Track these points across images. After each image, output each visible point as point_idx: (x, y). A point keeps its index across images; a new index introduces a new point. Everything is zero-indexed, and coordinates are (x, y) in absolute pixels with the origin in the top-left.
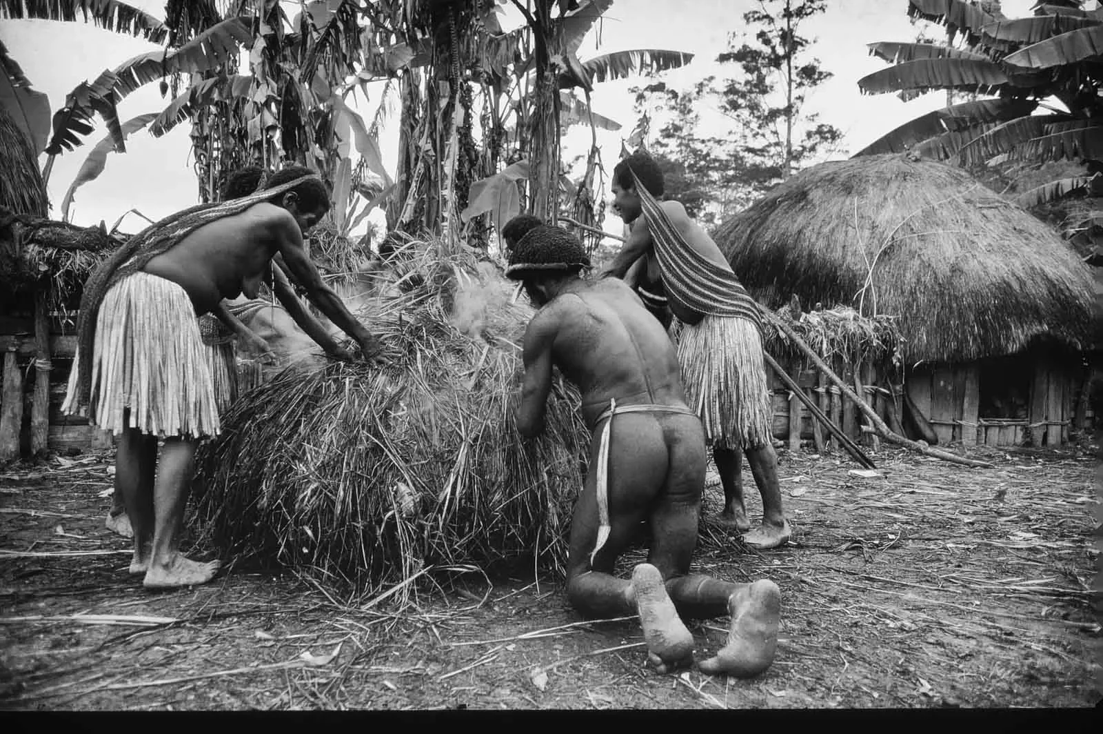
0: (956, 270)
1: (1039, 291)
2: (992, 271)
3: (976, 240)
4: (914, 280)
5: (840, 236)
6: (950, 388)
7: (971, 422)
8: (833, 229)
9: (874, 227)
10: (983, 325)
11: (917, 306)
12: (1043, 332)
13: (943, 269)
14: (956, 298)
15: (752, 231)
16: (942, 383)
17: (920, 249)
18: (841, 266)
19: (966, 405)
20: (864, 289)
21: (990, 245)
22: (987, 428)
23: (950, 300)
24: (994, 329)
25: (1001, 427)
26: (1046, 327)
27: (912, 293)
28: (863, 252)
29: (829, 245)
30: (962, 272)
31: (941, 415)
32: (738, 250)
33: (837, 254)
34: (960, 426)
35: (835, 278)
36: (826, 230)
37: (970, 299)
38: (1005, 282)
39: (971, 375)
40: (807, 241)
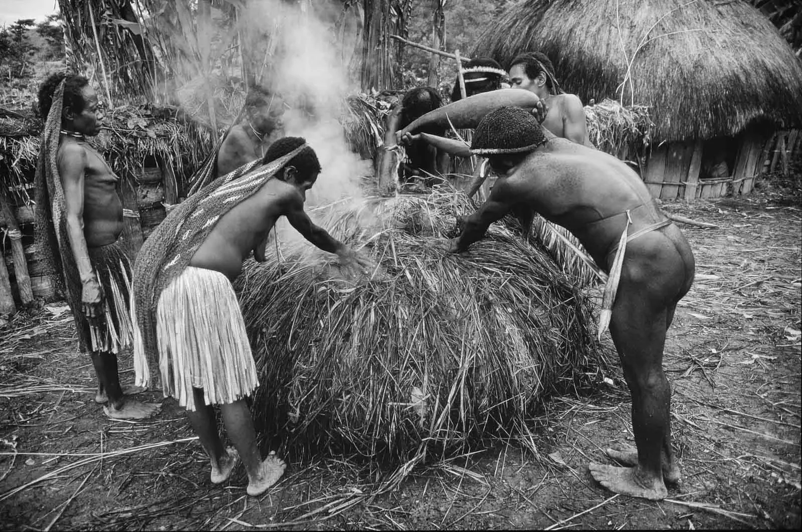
0: (698, 66)
1: (758, 81)
2: (725, 66)
3: (714, 37)
4: (664, 75)
5: (604, 35)
6: (680, 158)
7: (693, 183)
8: (599, 29)
9: (632, 27)
10: (715, 112)
11: (665, 97)
12: (760, 116)
13: (689, 66)
14: (697, 89)
15: (530, 28)
16: (675, 154)
17: (670, 47)
18: (605, 61)
19: (691, 170)
20: (624, 83)
21: (725, 41)
22: (703, 186)
23: (692, 92)
24: (723, 114)
25: (713, 185)
26: (762, 111)
27: (662, 86)
28: (623, 50)
29: (596, 43)
30: (702, 67)
31: (671, 178)
32: (518, 44)
33: (603, 52)
34: (685, 186)
35: (600, 72)
36: (593, 29)
37: (707, 91)
38: (735, 74)
39: (698, 149)
40: (578, 39)
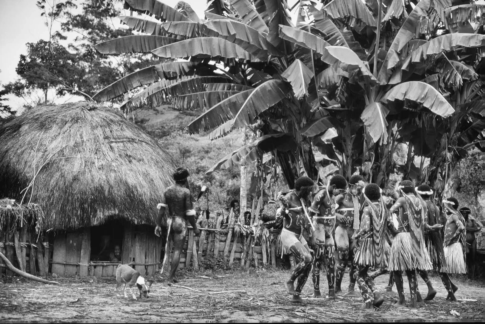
0: (75, 179)
1: (119, 193)
2: (96, 180)
3: (96, 162)
4: (54, 184)
5: (25, 156)
6: (75, 244)
7: (85, 263)
8: (24, 151)
9: (45, 151)
11: (53, 198)
12: (115, 215)
13: (70, 178)
14: (72, 194)
16: (71, 242)
17: (63, 166)
18: (21, 173)
19: (82, 254)
20: (28, 188)
22: (95, 267)
23: (69, 195)
25: (103, 266)
26: (117, 211)
27: (52, 191)
28: (34, 166)
29: (19, 160)
30: (79, 180)
31: (70, 259)
33: (20, 167)
34: (79, 265)
36: (20, 151)
38: (101, 186)
39: (86, 237)
40: (8, 157)
